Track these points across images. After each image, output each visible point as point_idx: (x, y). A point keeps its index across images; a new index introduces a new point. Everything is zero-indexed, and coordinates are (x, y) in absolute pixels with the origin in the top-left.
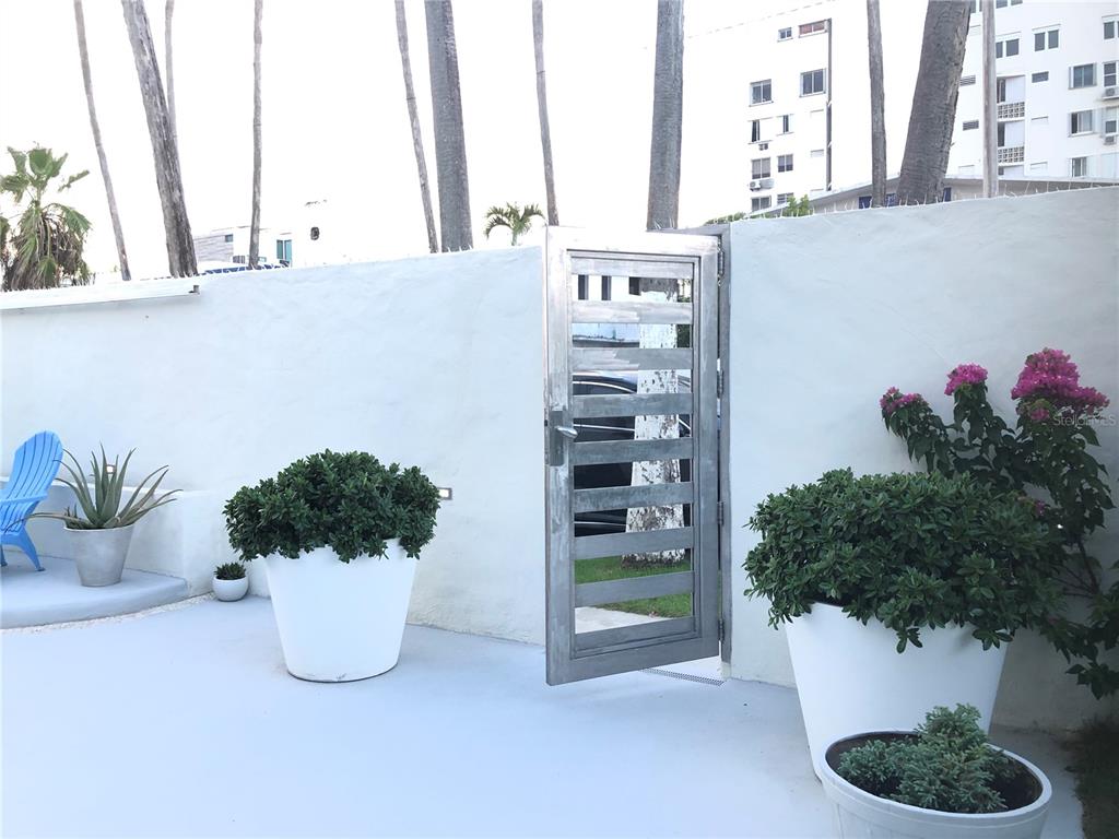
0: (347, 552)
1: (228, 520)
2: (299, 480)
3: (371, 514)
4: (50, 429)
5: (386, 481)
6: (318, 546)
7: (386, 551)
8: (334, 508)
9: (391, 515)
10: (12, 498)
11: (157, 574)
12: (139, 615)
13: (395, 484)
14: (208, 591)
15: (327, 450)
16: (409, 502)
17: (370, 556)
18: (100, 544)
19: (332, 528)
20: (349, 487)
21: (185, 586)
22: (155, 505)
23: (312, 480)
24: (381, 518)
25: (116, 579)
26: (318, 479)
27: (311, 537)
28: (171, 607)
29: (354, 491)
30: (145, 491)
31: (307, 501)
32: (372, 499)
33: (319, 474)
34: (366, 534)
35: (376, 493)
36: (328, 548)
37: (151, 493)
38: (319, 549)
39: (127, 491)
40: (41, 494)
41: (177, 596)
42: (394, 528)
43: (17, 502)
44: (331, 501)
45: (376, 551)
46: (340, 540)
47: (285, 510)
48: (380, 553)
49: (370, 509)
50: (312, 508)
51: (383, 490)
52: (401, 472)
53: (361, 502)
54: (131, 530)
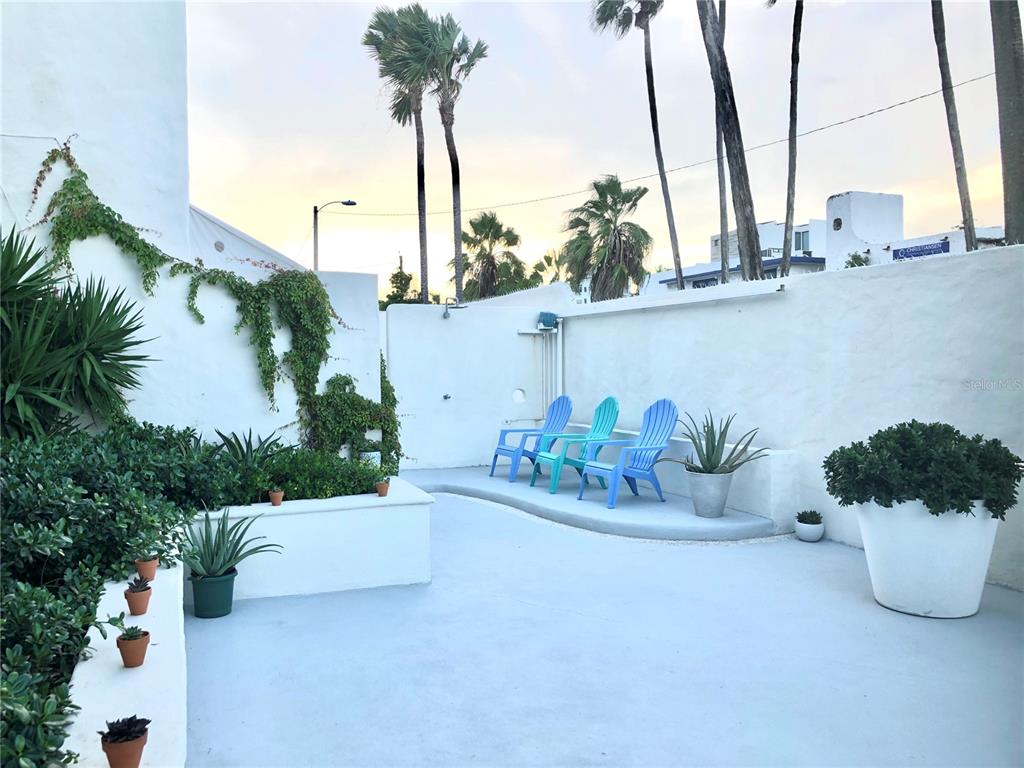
0: (936, 506)
1: (826, 473)
2: (891, 443)
3: (960, 476)
4: (668, 398)
5: (971, 450)
6: (909, 499)
7: (973, 510)
8: (923, 469)
9: (979, 479)
10: (643, 447)
11: (749, 514)
12: (741, 543)
13: (979, 453)
14: (791, 532)
15: (913, 420)
16: (993, 470)
17: (958, 512)
18: (710, 484)
19: (923, 485)
20: (938, 451)
21: (772, 525)
22: (748, 460)
23: (902, 445)
24: (969, 481)
25: (720, 513)
26: (907, 443)
27: (903, 491)
28: (763, 540)
29: (944, 455)
30: (740, 447)
31: (900, 462)
32: (959, 463)
33: (907, 440)
34: (955, 494)
35: (964, 459)
36: (919, 502)
37: (745, 449)
38: (910, 502)
39: (728, 447)
40: (664, 445)
41: (765, 532)
42: (981, 491)
43: (647, 450)
44: (920, 463)
45: (964, 508)
46: (929, 496)
47: (881, 467)
48: (968, 511)
49: (958, 472)
50: (903, 467)
51: (968, 457)
52: (983, 443)
53: (950, 465)
54: (730, 478)
